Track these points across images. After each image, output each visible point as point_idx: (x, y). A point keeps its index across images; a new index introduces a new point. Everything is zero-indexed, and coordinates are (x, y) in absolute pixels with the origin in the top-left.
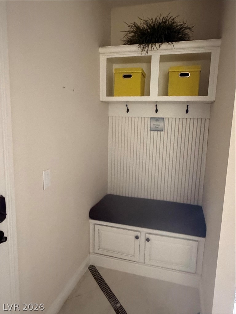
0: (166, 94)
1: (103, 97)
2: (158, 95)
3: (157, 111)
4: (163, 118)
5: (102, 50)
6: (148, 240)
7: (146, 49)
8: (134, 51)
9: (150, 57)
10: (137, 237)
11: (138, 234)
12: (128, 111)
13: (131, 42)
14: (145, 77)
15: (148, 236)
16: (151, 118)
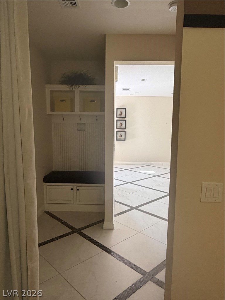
0: (84, 111)
1: (49, 112)
2: (80, 111)
3: (80, 119)
4: (84, 123)
5: (47, 86)
6: (78, 190)
7: (72, 87)
8: (65, 87)
9: (74, 92)
10: (72, 189)
11: (72, 187)
12: (63, 120)
13: (63, 83)
14: (73, 101)
15: (78, 188)
16: (78, 123)
